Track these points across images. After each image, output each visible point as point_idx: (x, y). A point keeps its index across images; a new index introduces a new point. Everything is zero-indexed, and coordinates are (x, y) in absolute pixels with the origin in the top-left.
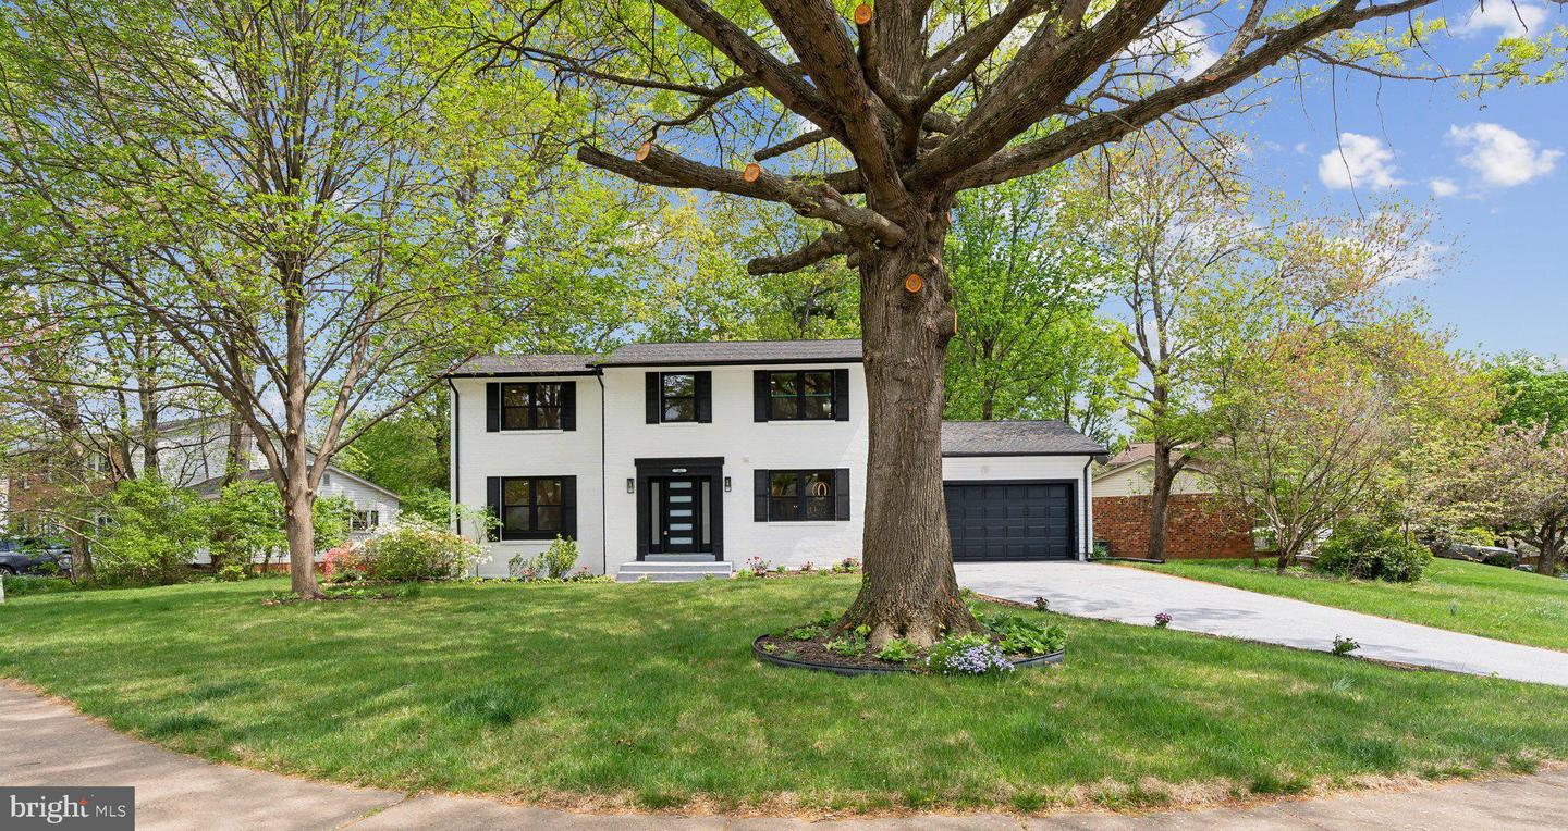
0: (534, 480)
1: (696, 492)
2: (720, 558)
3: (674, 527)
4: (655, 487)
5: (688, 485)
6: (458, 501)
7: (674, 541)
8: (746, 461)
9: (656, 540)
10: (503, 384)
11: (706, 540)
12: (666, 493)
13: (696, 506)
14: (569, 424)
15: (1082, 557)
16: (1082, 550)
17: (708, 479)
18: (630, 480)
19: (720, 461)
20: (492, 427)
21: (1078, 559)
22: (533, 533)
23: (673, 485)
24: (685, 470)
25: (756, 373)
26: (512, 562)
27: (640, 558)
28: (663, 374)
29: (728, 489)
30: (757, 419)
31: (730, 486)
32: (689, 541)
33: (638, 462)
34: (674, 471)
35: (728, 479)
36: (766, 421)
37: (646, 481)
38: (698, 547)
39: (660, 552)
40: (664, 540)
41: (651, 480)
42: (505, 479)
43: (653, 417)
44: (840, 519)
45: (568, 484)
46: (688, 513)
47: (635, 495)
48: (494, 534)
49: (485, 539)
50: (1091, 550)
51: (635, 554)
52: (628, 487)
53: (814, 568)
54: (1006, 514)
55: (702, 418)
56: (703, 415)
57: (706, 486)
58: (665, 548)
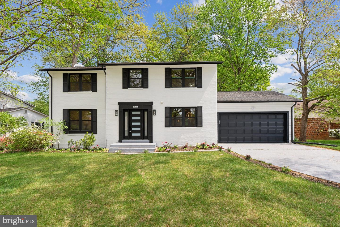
0: (80, 111)
1: (142, 116)
2: (151, 141)
3: (133, 129)
4: (126, 113)
5: (139, 113)
6: (52, 118)
7: (133, 135)
8: (162, 103)
9: (126, 134)
10: (69, 74)
11: (146, 134)
12: (130, 116)
13: (142, 121)
14: (94, 89)
15: (290, 142)
16: (290, 139)
17: (147, 110)
18: (116, 111)
19: (152, 103)
20: (65, 90)
21: (289, 143)
22: (80, 131)
23: (133, 113)
24: (138, 107)
25: (166, 69)
26: (69, 143)
27: (120, 141)
28: (130, 69)
29: (154, 114)
30: (166, 87)
31: (155, 113)
32: (139, 134)
33: (120, 104)
34: (134, 107)
35: (155, 110)
36: (169, 88)
37: (122, 111)
38: (143, 137)
39: (128, 139)
40: (130, 134)
41: (124, 111)
42: (69, 110)
43: (125, 86)
44: (198, 127)
45: (93, 112)
46: (139, 124)
47: (118, 117)
48: (65, 131)
49: (61, 133)
50: (294, 139)
51: (118, 140)
52: (115, 113)
53: (188, 146)
54: (252, 124)
55: (145, 86)
56: (145, 85)
57: (146, 113)
58: (130, 137)
